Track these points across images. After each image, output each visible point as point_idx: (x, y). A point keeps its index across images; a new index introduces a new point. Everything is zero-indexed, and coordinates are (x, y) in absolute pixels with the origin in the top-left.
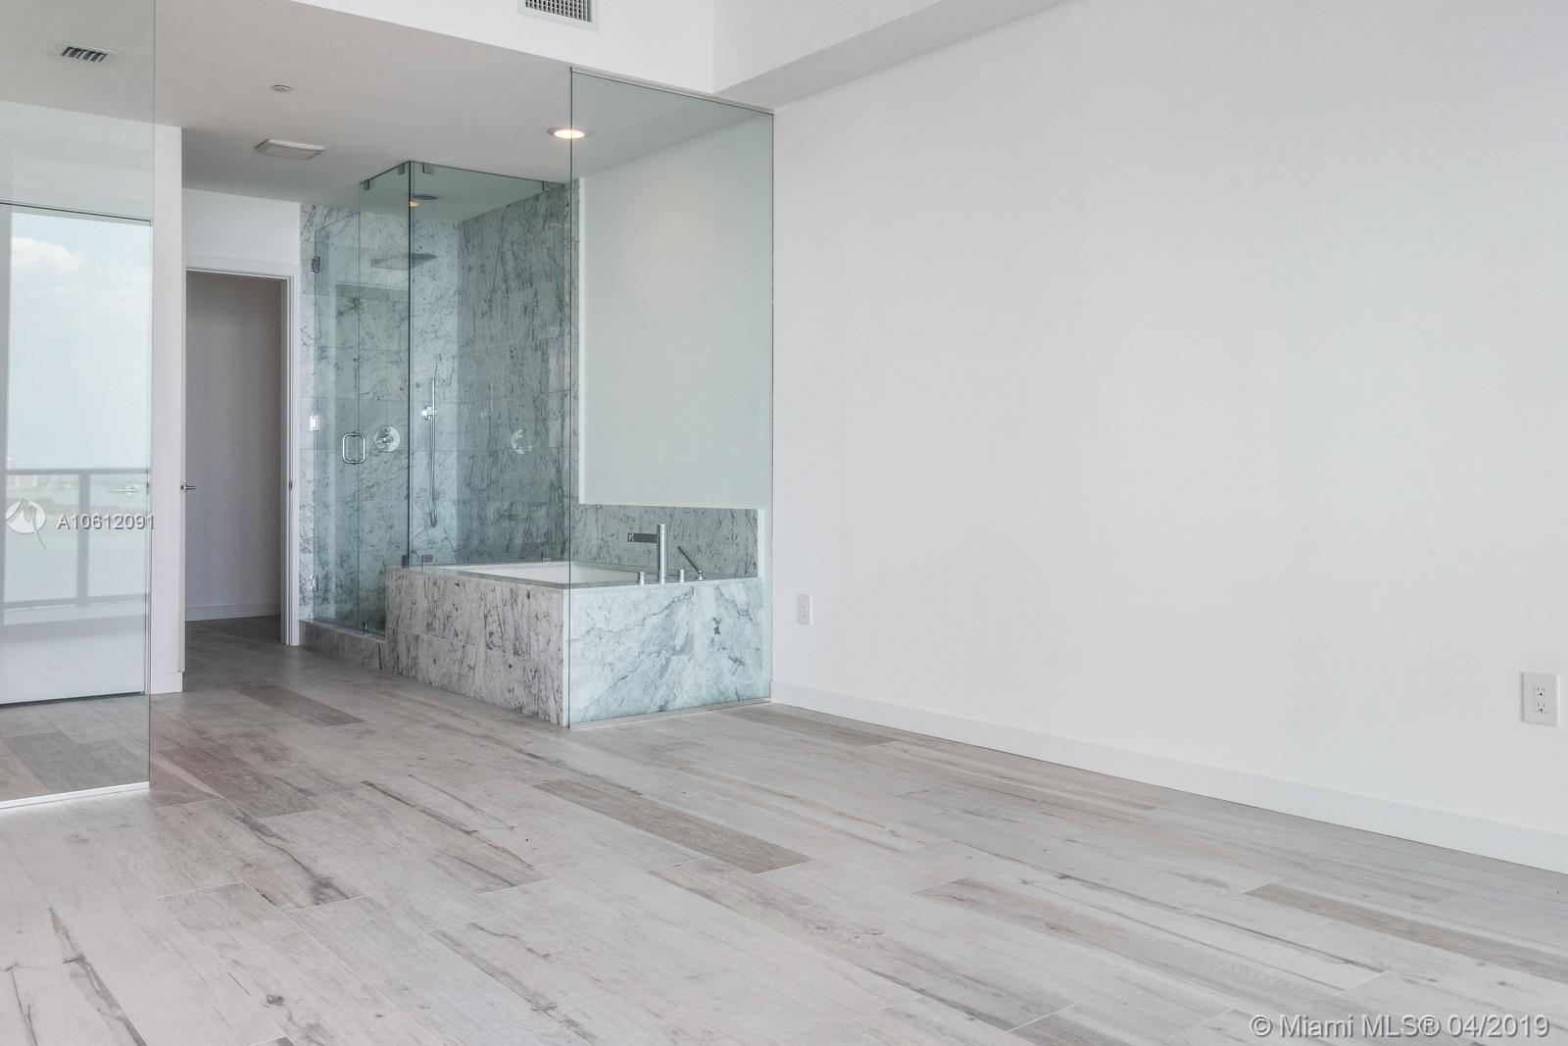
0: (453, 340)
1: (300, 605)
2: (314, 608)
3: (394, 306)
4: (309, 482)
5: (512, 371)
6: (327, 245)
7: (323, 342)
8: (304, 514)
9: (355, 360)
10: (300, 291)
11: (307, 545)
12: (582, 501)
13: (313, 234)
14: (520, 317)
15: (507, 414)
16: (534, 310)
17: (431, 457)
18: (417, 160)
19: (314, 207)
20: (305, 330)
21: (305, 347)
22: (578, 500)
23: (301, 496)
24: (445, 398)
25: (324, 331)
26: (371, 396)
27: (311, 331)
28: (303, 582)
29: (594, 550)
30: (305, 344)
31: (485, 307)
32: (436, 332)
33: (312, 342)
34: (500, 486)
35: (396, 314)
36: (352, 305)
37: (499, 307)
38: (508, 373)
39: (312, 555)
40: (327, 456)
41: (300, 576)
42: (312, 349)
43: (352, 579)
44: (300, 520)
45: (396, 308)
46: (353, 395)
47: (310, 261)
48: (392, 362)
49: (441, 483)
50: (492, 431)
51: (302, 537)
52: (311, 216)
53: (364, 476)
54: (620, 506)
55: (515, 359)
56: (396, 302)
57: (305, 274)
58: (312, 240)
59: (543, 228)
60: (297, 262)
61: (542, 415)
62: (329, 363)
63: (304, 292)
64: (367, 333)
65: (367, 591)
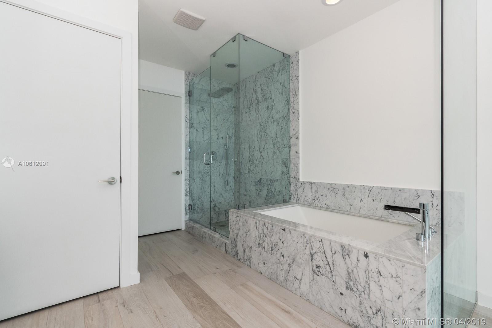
0: (233, 123)
1: (185, 215)
2: (190, 216)
3: (215, 110)
4: (188, 171)
5: (261, 131)
6: (194, 87)
7: (192, 122)
8: (186, 183)
9: (203, 128)
10: (184, 103)
11: (187, 194)
12: (300, 180)
13: (189, 83)
14: (265, 111)
15: (258, 146)
16: (272, 107)
17: (226, 162)
18: (242, 34)
19: (189, 73)
20: (186, 117)
21: (186, 123)
22: (299, 179)
23: (185, 176)
24: (230, 142)
25: (193, 118)
26: (208, 141)
27: (188, 118)
28: (186, 207)
29: (310, 200)
30: (186, 122)
31: (247, 110)
32: (228, 120)
33: (189, 121)
34: (255, 172)
35: (216, 113)
36: (202, 109)
37: (254, 109)
38: (258, 132)
39: (189, 197)
40: (194, 162)
41: (185, 205)
42: (189, 124)
43: (202, 205)
44: (185, 185)
45: (216, 111)
46: (202, 141)
47: (188, 92)
48: (214, 129)
49: (229, 171)
50: (251, 153)
51: (185, 191)
52: (188, 76)
53: (206, 169)
54: (328, 183)
55: (262, 127)
56: (216, 109)
57: (186, 96)
58: (188, 84)
59: (278, 76)
60: (184, 92)
61: (277, 146)
62: (195, 129)
63: (186, 103)
64: (207, 119)
65: (207, 208)
